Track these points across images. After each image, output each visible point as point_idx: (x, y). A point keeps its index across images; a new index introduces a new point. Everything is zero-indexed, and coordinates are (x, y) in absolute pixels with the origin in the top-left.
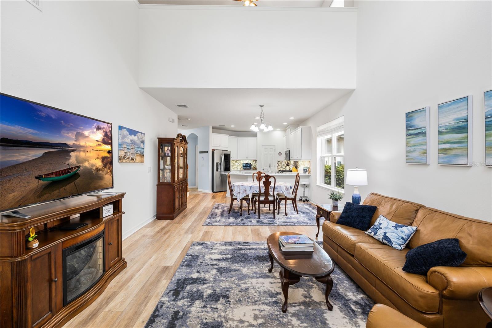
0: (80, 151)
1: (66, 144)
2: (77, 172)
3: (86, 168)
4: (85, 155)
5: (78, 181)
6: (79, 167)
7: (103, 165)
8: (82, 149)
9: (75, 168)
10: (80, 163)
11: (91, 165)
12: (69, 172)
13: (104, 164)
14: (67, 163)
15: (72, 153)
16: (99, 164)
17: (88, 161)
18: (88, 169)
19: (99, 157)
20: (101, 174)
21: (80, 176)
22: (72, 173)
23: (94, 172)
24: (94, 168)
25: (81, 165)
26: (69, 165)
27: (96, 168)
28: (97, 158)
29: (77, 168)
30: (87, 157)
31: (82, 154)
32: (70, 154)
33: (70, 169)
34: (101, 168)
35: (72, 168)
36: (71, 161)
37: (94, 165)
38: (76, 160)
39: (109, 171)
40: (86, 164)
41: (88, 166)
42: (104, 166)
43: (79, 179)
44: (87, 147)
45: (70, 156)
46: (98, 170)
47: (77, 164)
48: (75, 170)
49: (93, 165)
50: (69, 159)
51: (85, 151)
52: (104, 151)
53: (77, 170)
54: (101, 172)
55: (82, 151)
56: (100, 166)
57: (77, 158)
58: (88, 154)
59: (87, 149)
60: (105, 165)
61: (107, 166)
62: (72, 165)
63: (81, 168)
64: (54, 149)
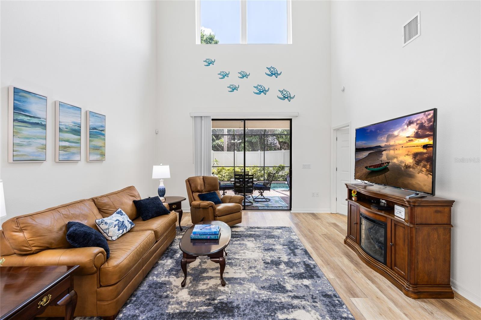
0: (390, 150)
1: (380, 146)
2: (387, 167)
3: (394, 164)
4: (394, 153)
5: (387, 174)
6: (388, 163)
7: (414, 162)
8: (391, 148)
9: (385, 164)
10: (389, 160)
11: (399, 161)
12: (382, 166)
13: (416, 161)
14: (380, 159)
15: (384, 152)
16: (409, 160)
17: (397, 158)
18: (397, 165)
19: (409, 153)
20: (411, 171)
21: (389, 170)
22: (383, 167)
23: (403, 169)
24: (403, 165)
25: (390, 161)
26: (381, 161)
27: (405, 165)
28: (407, 155)
29: (387, 164)
30: (396, 154)
31: (392, 152)
32: (383, 153)
33: (382, 164)
34: (412, 165)
35: (383, 163)
36: (383, 158)
37: (403, 162)
38: (387, 157)
39: (424, 169)
40: (395, 161)
41: (397, 162)
42: (416, 164)
43: (388, 172)
44: (396, 145)
45: (382, 154)
46: (407, 167)
47: (387, 160)
48: (385, 165)
49: (401, 162)
50: (382, 157)
51: (394, 149)
52: (417, 146)
53: (387, 165)
54: (411, 169)
55: (392, 149)
56: (410, 163)
57: (387, 155)
58: (397, 152)
59: (396, 147)
60: (418, 163)
61: (422, 164)
62: (384, 161)
63: (390, 164)
64: (373, 150)
